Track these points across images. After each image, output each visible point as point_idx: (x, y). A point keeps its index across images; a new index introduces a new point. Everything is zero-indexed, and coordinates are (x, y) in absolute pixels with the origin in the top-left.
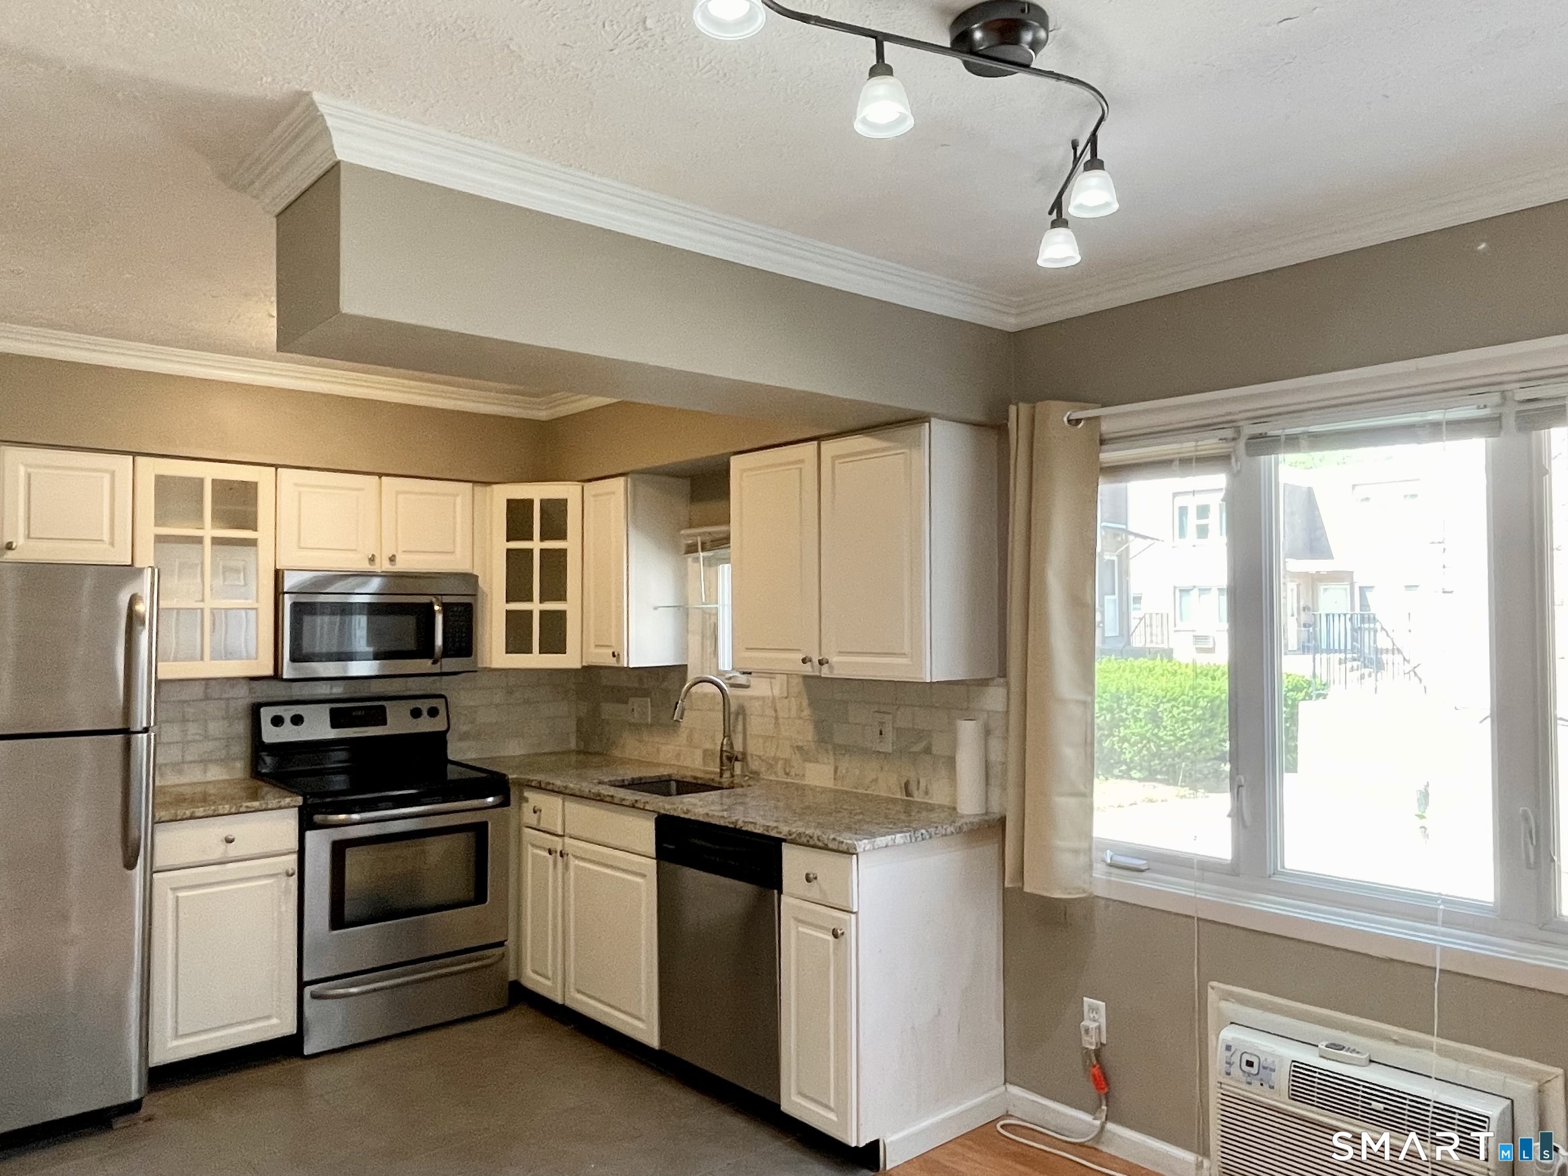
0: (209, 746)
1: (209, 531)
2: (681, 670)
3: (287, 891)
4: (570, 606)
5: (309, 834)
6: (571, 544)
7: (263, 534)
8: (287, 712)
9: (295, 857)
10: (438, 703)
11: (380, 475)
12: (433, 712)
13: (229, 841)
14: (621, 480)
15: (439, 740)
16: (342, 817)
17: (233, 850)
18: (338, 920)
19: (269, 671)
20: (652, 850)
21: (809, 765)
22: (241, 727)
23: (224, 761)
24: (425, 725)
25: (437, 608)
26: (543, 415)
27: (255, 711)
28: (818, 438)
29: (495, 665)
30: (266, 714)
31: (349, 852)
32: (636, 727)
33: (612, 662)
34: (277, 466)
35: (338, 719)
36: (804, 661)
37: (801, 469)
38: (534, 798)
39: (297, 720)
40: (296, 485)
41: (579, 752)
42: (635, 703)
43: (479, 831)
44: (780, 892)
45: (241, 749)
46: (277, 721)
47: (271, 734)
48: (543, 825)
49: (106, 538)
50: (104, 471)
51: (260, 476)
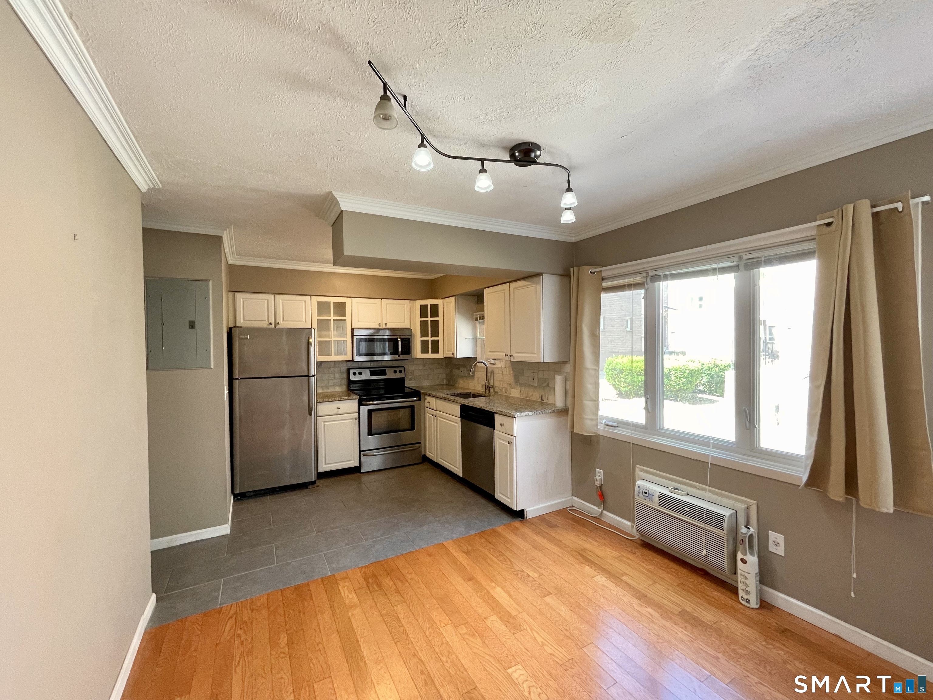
0: (335, 381)
1: (332, 317)
2: (474, 359)
3: (355, 424)
4: (440, 338)
5: (361, 407)
6: (440, 319)
7: (348, 318)
8: (357, 371)
9: (357, 414)
10: (402, 369)
11: (382, 299)
12: (400, 372)
13: (339, 408)
14: (454, 297)
15: (402, 380)
16: (371, 402)
17: (340, 411)
18: (370, 433)
19: (351, 359)
20: (459, 415)
21: (512, 390)
22: (345, 376)
23: (341, 385)
24: (398, 376)
25: (399, 339)
26: (431, 278)
27: (348, 370)
28: (510, 282)
29: (418, 357)
30: (351, 372)
31: (373, 413)
32: (462, 377)
33: (452, 356)
34: (351, 297)
35: (372, 373)
36: (505, 355)
37: (504, 293)
38: (428, 399)
39: (360, 374)
40: (357, 303)
41: (446, 385)
42: (462, 369)
43: (412, 407)
44: (494, 429)
45: (345, 382)
46: (354, 374)
47: (353, 378)
48: (431, 407)
49: (304, 320)
50: (303, 301)
51: (347, 301)
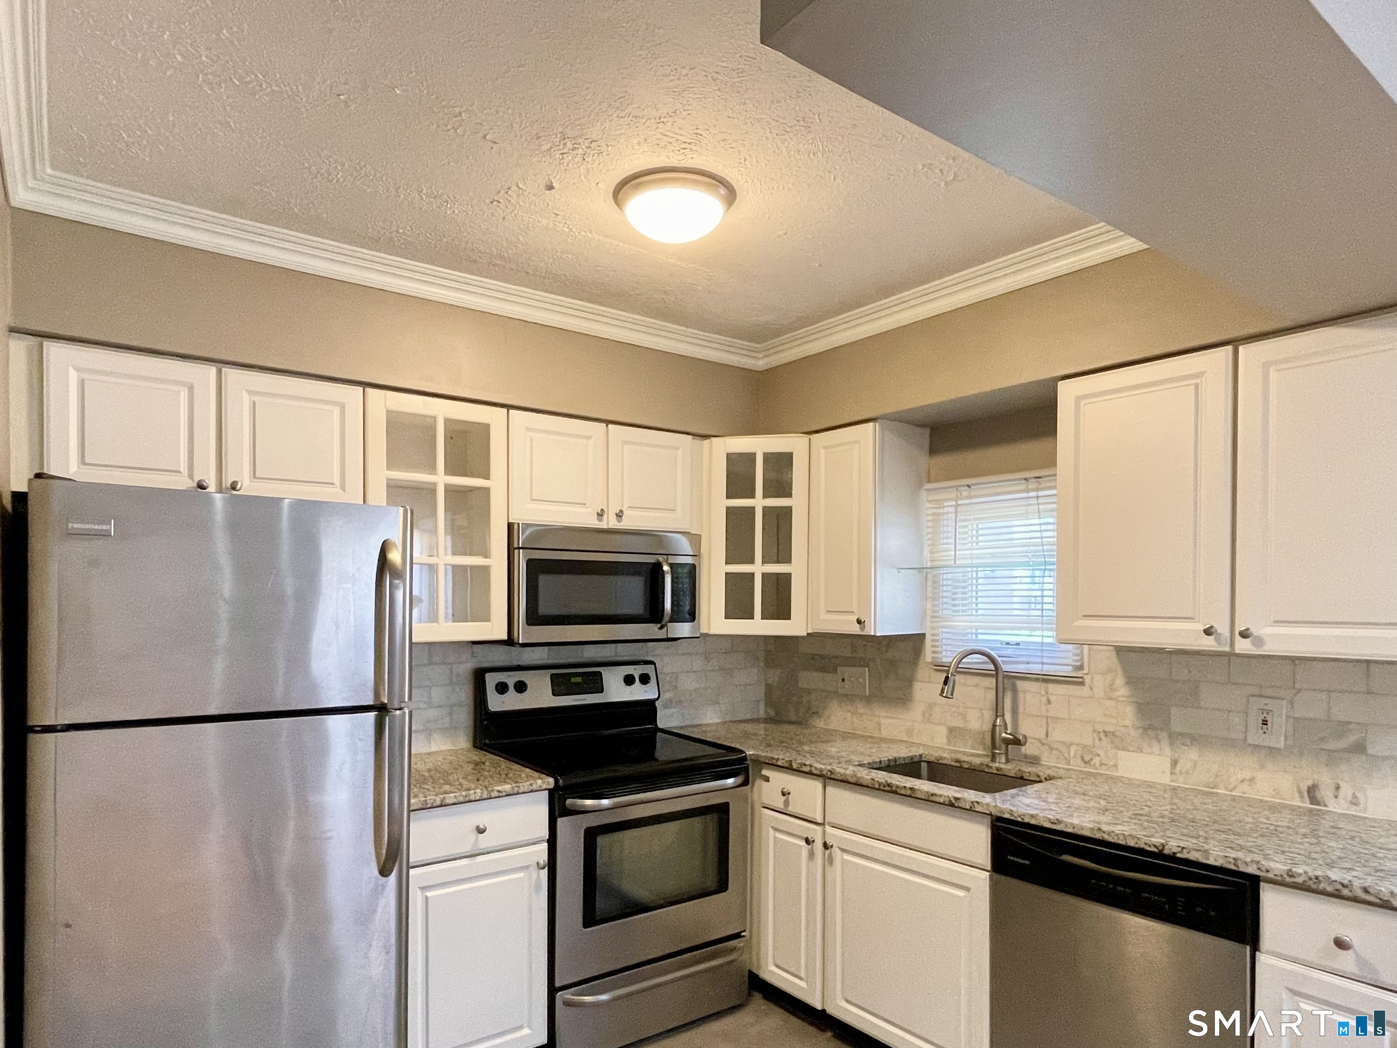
0: (432, 713)
1: (441, 479)
2: (916, 642)
3: (538, 887)
4: (796, 569)
5: (561, 822)
6: (796, 502)
7: (495, 484)
8: (510, 679)
9: (545, 846)
10: (649, 670)
11: (608, 422)
12: (645, 679)
13: (481, 831)
14: (871, 424)
15: (648, 708)
16: (589, 802)
17: (484, 842)
18: (590, 919)
19: (504, 636)
20: (987, 862)
21: (1121, 753)
22: (465, 694)
23: (449, 730)
24: (638, 693)
25: (666, 568)
26: (761, 364)
27: (479, 676)
28: (1235, 342)
29: (713, 631)
30: (491, 680)
31: (601, 840)
32: (848, 698)
33: (855, 629)
34: (509, 407)
35: (561, 685)
36: (1208, 632)
37: (1197, 386)
39: (521, 687)
40: (528, 429)
41: (768, 720)
42: (846, 671)
43: (721, 811)
44: (1255, 947)
45: (465, 716)
46: (502, 688)
47: (497, 703)
48: (791, 809)
49: (337, 480)
50: (333, 403)
51: (493, 417)
